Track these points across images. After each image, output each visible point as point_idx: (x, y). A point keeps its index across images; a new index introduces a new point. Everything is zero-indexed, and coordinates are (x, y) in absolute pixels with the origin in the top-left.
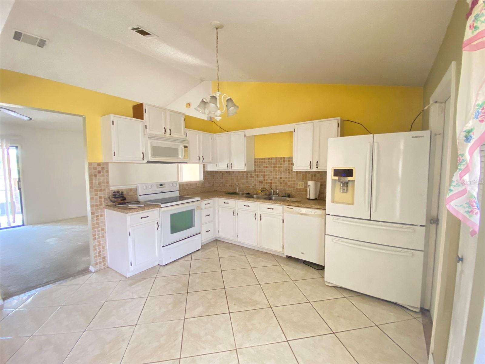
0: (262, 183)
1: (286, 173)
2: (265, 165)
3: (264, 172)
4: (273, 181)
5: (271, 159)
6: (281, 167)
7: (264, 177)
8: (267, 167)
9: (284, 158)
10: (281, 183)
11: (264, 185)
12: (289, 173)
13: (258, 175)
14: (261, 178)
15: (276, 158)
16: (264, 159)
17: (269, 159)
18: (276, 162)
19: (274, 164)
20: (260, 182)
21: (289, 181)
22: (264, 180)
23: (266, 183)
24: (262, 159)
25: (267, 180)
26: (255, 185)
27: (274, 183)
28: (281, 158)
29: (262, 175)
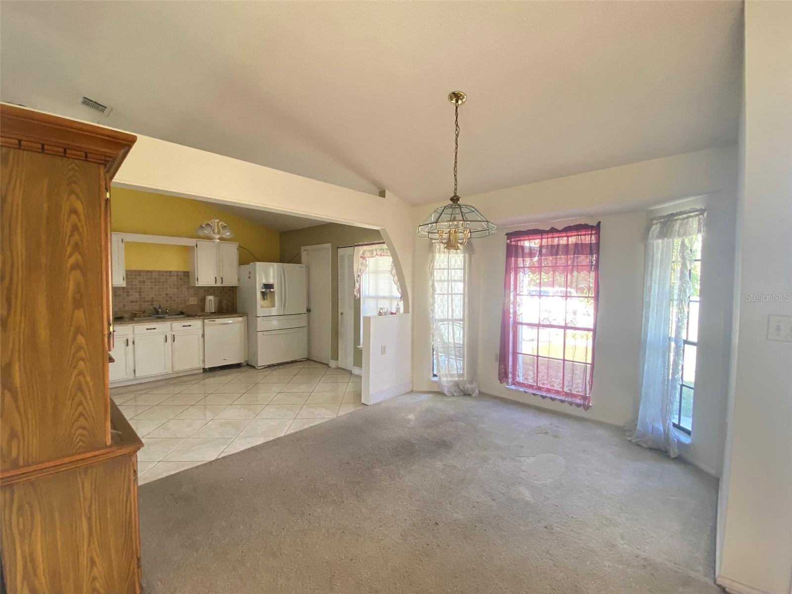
0: (137, 302)
1: (174, 288)
2: (141, 279)
3: (140, 288)
4: (154, 300)
5: (151, 272)
6: (167, 282)
7: (140, 295)
8: (144, 282)
9: (170, 272)
10: (167, 301)
11: (141, 305)
12: (178, 288)
13: (128, 292)
14: (136, 296)
15: (159, 272)
16: (140, 271)
17: (148, 271)
18: (159, 275)
19: (155, 279)
20: (132, 302)
21: (178, 297)
22: (140, 299)
23: (144, 302)
24: (135, 271)
25: (145, 298)
26: (124, 306)
27: (156, 301)
28: (166, 272)
29: (136, 292)
